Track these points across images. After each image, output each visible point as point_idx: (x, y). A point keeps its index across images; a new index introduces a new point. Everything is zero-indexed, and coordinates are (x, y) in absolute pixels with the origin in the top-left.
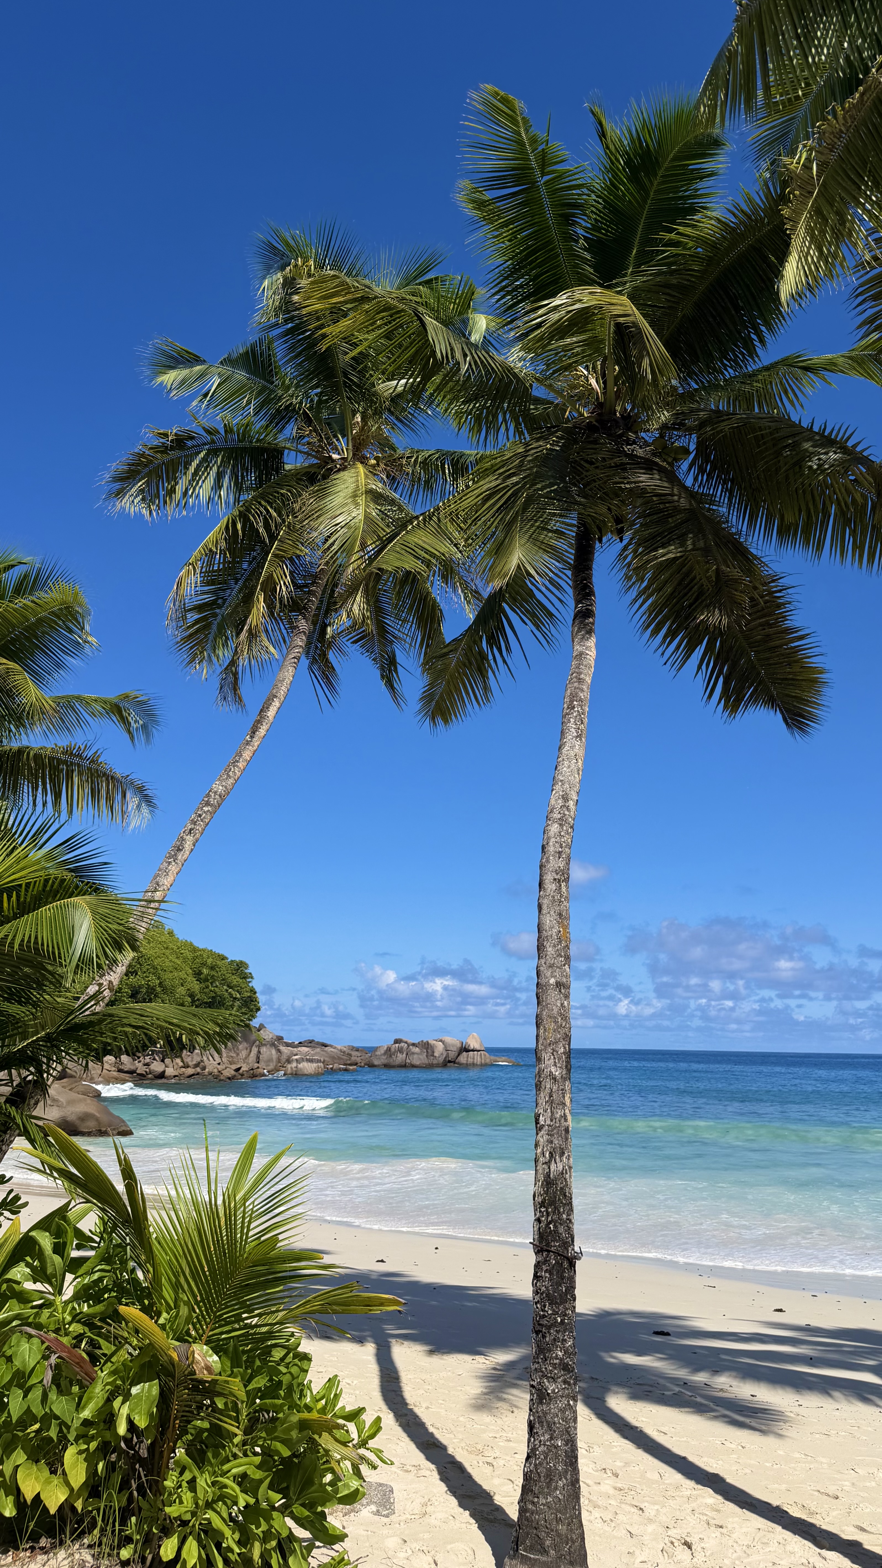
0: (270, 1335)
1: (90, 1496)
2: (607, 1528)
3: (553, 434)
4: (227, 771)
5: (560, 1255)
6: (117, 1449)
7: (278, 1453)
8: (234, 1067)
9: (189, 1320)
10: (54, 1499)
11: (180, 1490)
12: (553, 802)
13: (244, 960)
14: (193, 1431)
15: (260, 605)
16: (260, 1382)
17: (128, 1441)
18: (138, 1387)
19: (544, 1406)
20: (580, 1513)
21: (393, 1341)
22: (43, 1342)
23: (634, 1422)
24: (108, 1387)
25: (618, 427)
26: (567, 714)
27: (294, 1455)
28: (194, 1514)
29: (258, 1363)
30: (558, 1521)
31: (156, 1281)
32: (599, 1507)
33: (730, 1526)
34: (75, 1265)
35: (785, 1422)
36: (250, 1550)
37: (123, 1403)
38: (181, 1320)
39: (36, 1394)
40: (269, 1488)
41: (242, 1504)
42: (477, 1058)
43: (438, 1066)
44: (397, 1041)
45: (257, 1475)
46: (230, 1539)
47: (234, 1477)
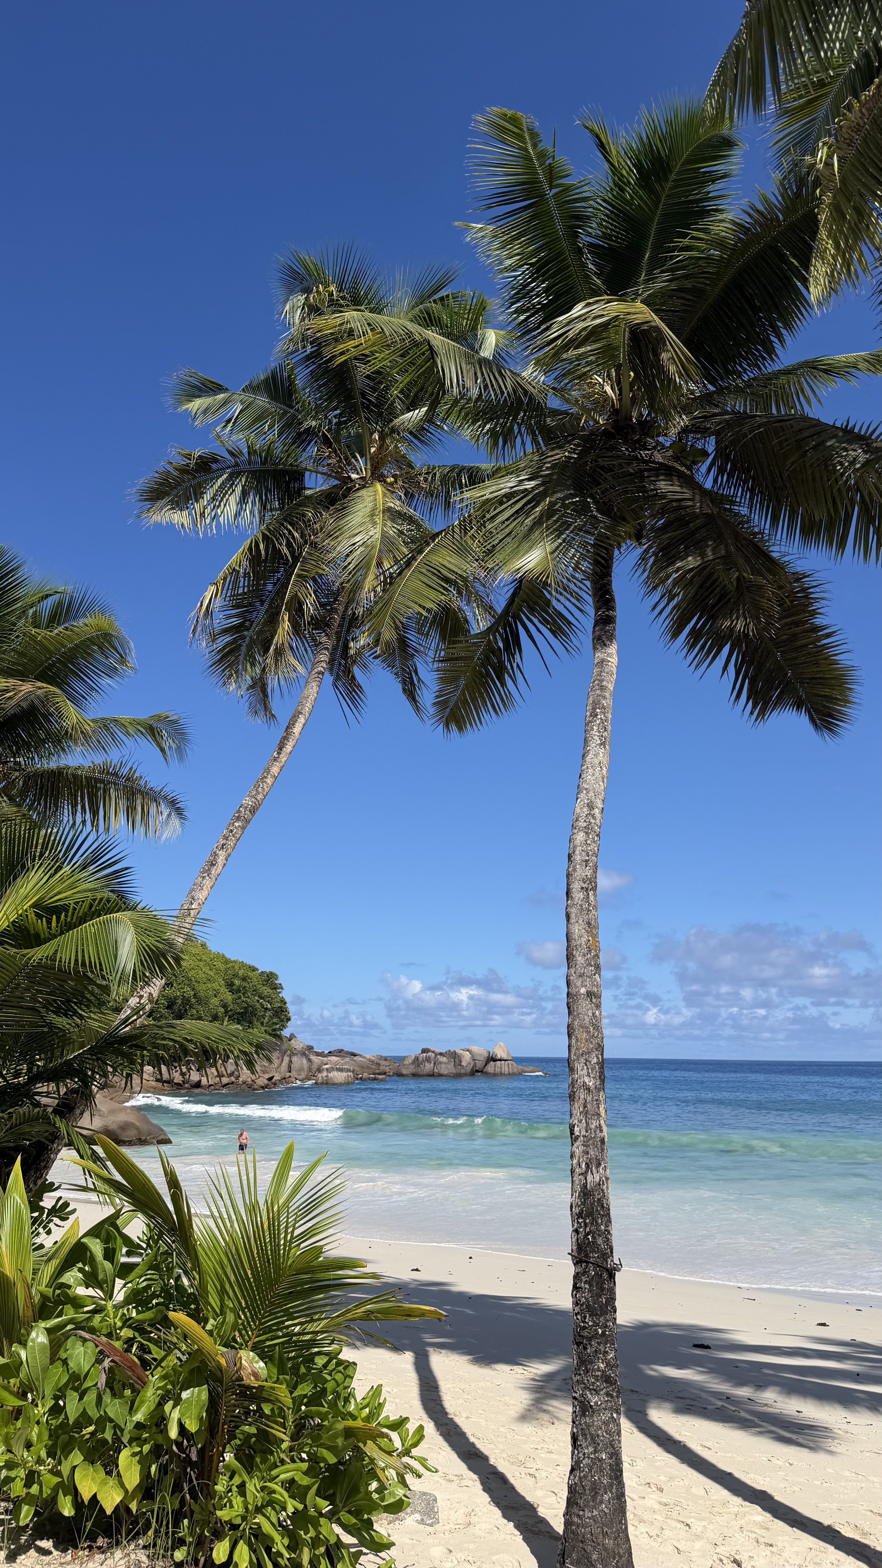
0: (313, 1343)
1: (143, 1499)
2: (653, 1544)
3: (570, 442)
4: (257, 787)
5: (599, 1266)
6: (169, 1451)
7: (324, 1460)
8: (267, 1076)
9: (235, 1327)
10: (110, 1500)
11: (230, 1494)
12: (578, 810)
13: (274, 971)
14: (241, 1436)
15: (285, 624)
16: (306, 1389)
17: (179, 1445)
18: (188, 1391)
19: (587, 1419)
20: (626, 1528)
21: (431, 1350)
22: (97, 1346)
23: (677, 1437)
24: (159, 1392)
25: (634, 432)
26: (590, 722)
27: (340, 1463)
28: (244, 1518)
29: (303, 1370)
30: (605, 1534)
31: (202, 1286)
32: (644, 1522)
33: (779, 1545)
34: (125, 1271)
35: (834, 1438)
36: (299, 1556)
37: (174, 1407)
38: (227, 1327)
39: (91, 1397)
40: (316, 1495)
41: (290, 1510)
42: (505, 1068)
43: (465, 1075)
44: (424, 1051)
45: (305, 1481)
46: (280, 1544)
47: (282, 1483)
